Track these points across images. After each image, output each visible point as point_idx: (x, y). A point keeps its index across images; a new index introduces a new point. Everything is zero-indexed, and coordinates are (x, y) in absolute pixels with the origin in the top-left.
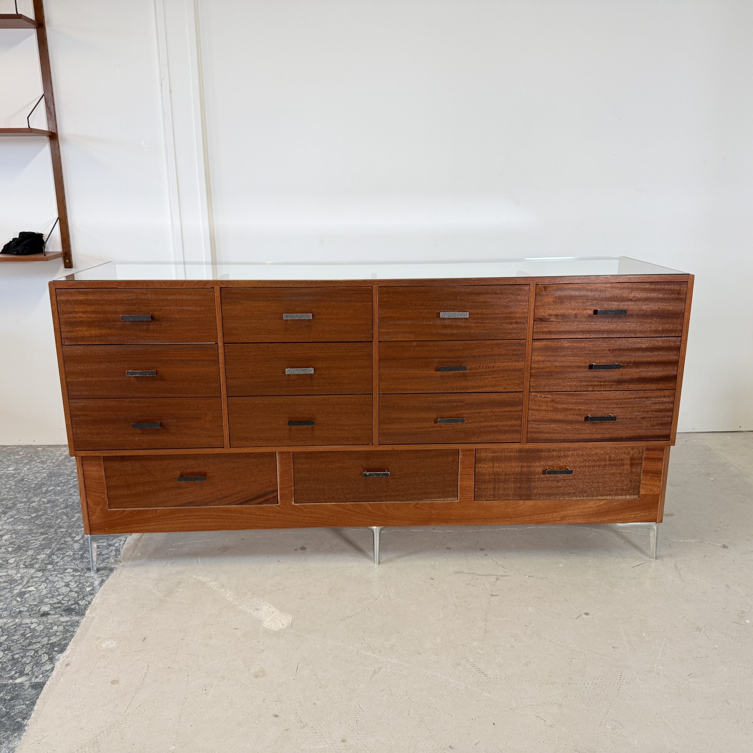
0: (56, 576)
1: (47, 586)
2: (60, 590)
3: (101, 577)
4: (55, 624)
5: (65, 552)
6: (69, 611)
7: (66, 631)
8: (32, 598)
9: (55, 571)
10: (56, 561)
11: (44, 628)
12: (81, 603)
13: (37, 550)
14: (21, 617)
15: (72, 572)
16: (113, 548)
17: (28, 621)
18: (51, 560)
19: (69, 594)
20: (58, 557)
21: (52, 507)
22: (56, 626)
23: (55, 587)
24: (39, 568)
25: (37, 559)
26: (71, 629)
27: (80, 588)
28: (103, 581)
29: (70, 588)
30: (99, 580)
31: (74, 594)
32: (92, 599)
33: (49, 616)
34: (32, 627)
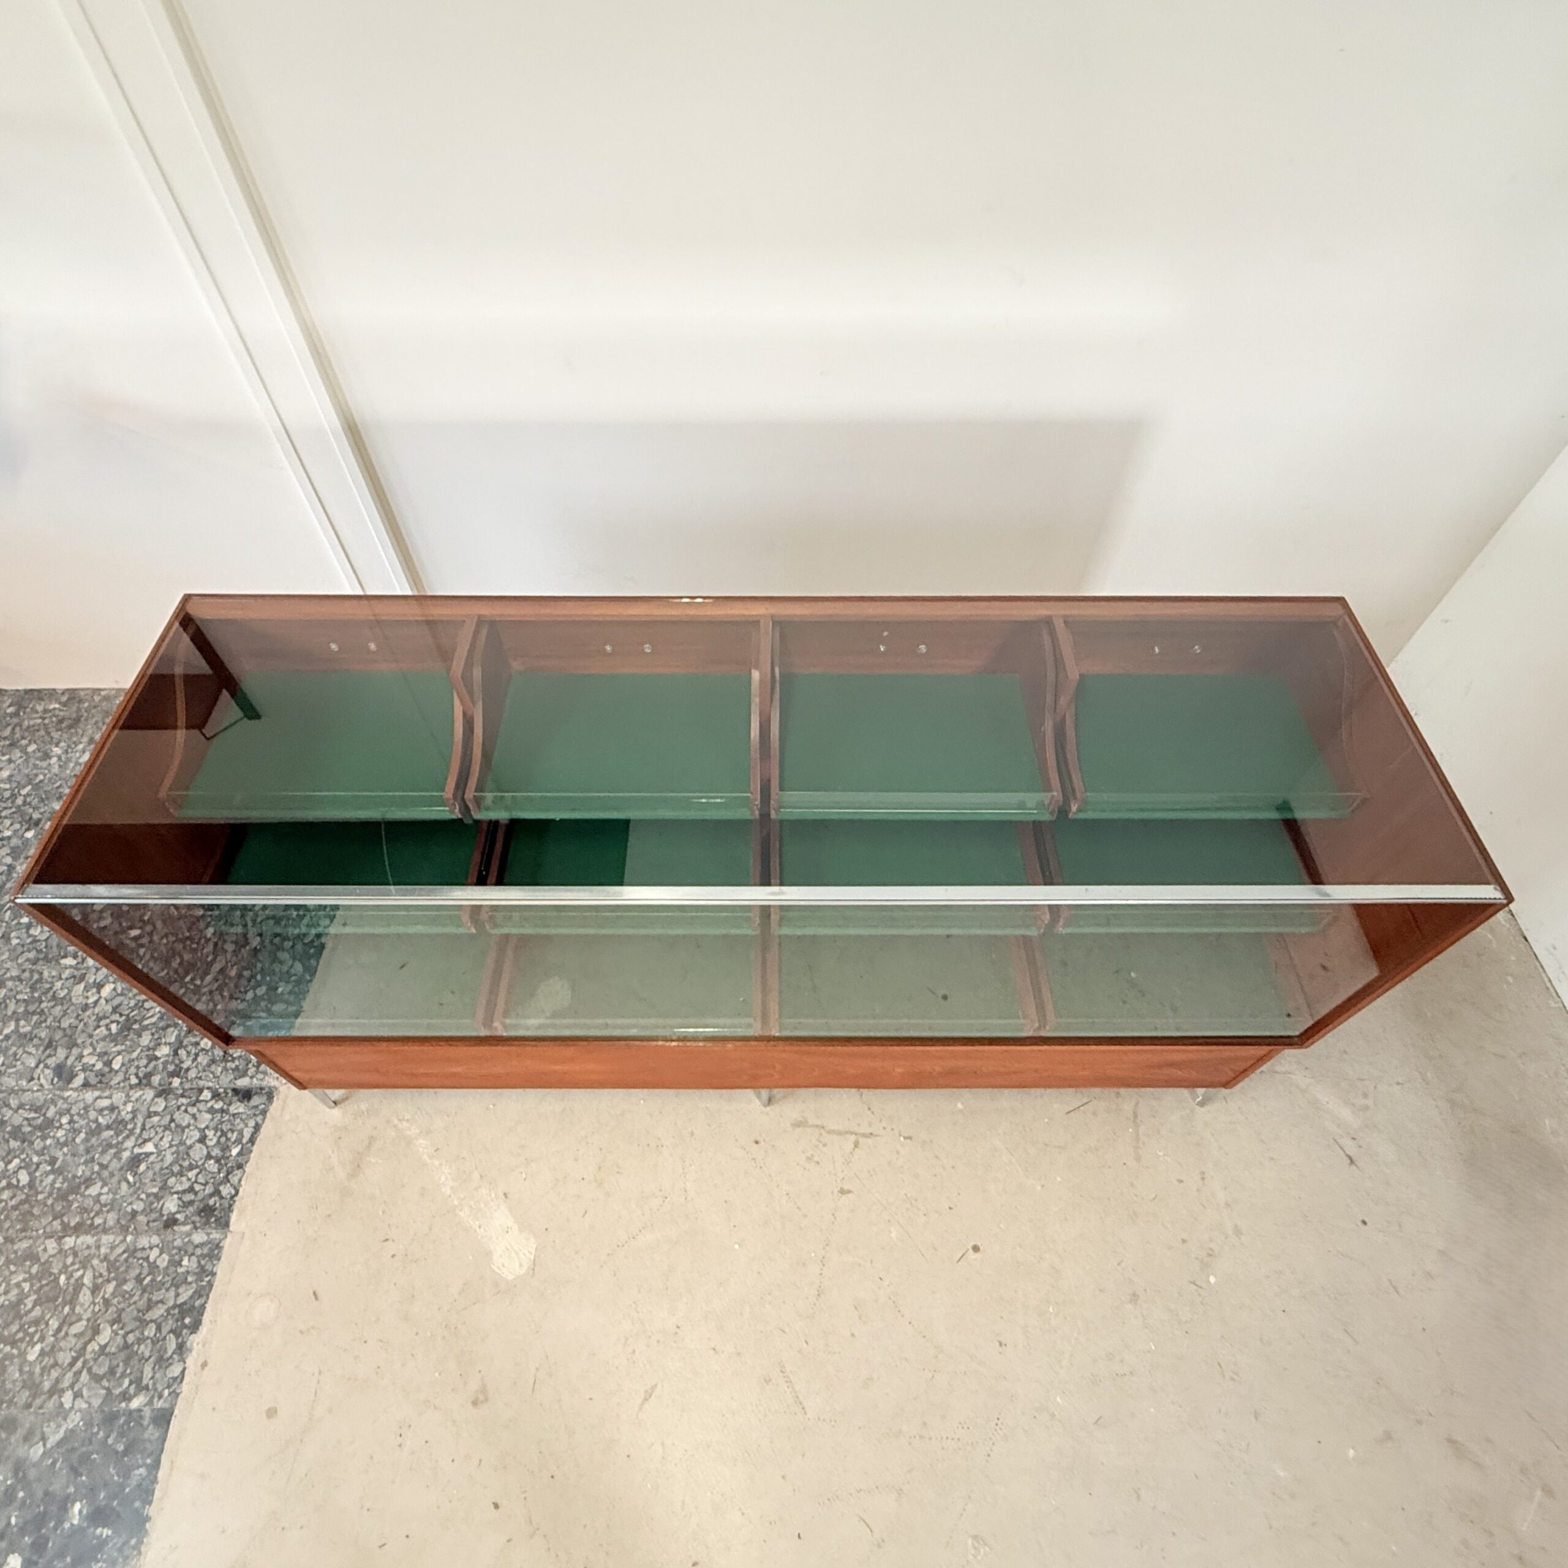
0: (186, 1111)
1: (172, 1140)
2: (191, 1153)
3: (255, 1115)
4: (186, 1252)
6: (206, 1213)
7: (202, 1271)
8: (150, 1174)
9: (185, 1096)
10: (185, 1066)
11: (169, 1262)
12: (224, 1191)
14: (134, 1229)
15: (211, 1099)
17: (144, 1242)
18: (177, 1062)
19: (206, 1165)
20: (188, 1053)
22: (187, 1258)
23: (185, 1144)
24: (160, 1085)
25: (157, 1058)
26: (209, 1267)
27: (223, 1150)
28: (257, 1128)
29: (207, 1147)
30: (252, 1123)
31: (212, 1166)
32: (240, 1180)
33: (176, 1228)
34: (152, 1259)
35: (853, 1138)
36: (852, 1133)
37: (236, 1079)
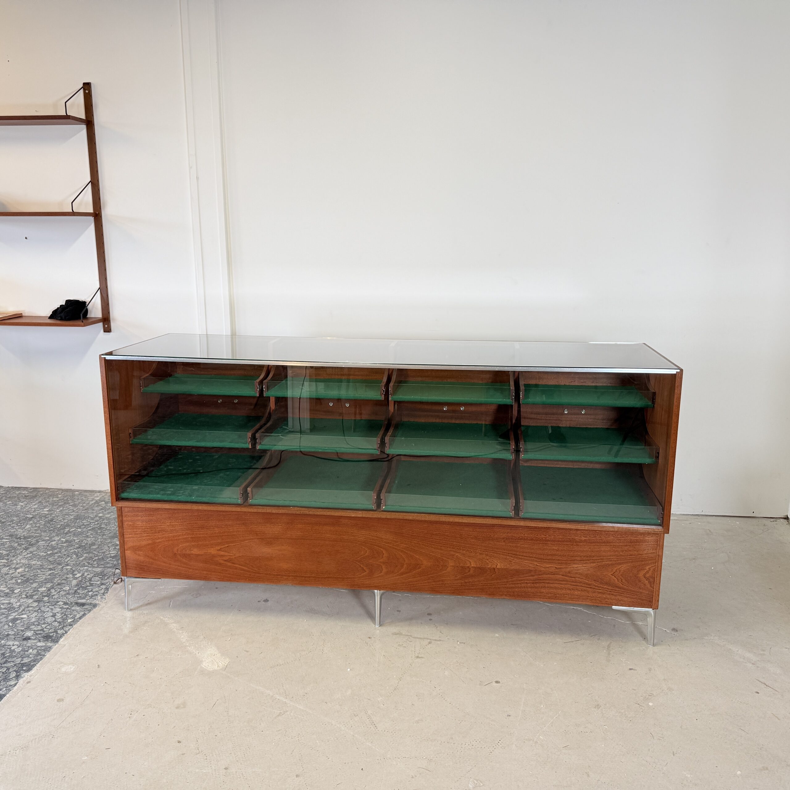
0: (48, 607)
1: (37, 615)
2: (46, 619)
3: (84, 611)
4: (32, 648)
5: (62, 587)
6: (47, 637)
7: (38, 654)
8: (22, 624)
9: (49, 603)
10: (52, 594)
11: (21, 650)
12: (59, 632)
13: (41, 583)
14: (7, 639)
15: (63, 605)
16: (104, 587)
17: (11, 643)
18: (49, 593)
19: (53, 623)
20: (56, 591)
21: (67, 546)
22: (32, 650)
23: (44, 616)
24: (37, 599)
25: (39, 591)
26: (43, 653)
27: (64, 620)
28: (84, 615)
29: (55, 618)
30: (83, 613)
31: (56, 624)
32: (70, 629)
33: (29, 641)
34: (12, 649)
35: (429, 641)
36: (428, 639)
37: (78, 600)
